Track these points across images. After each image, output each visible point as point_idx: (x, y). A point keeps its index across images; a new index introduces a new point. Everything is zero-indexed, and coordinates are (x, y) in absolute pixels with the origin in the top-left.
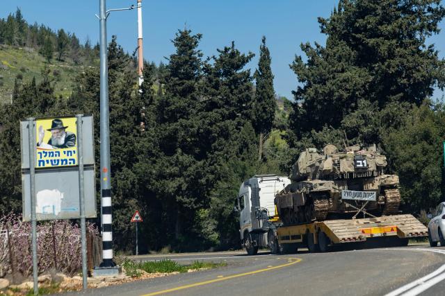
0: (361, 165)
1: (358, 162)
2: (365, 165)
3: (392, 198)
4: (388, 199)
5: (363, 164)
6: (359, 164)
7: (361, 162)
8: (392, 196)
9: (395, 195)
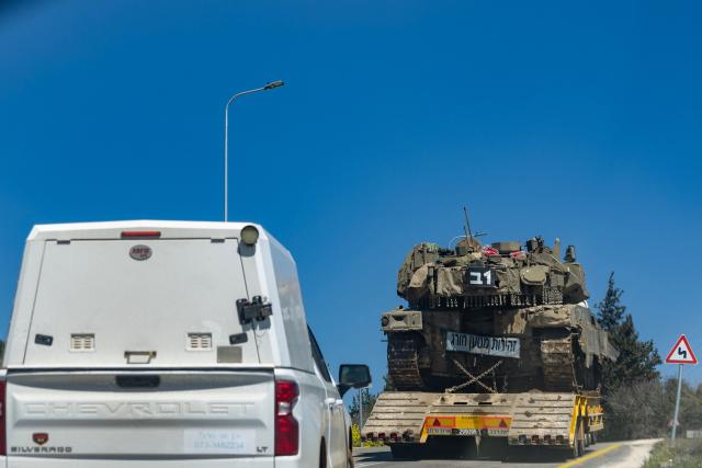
0: (479, 282)
1: (473, 274)
2: (489, 282)
3: (550, 355)
4: (544, 356)
5: (484, 279)
6: (475, 278)
7: (479, 275)
8: (552, 350)
9: (561, 350)
